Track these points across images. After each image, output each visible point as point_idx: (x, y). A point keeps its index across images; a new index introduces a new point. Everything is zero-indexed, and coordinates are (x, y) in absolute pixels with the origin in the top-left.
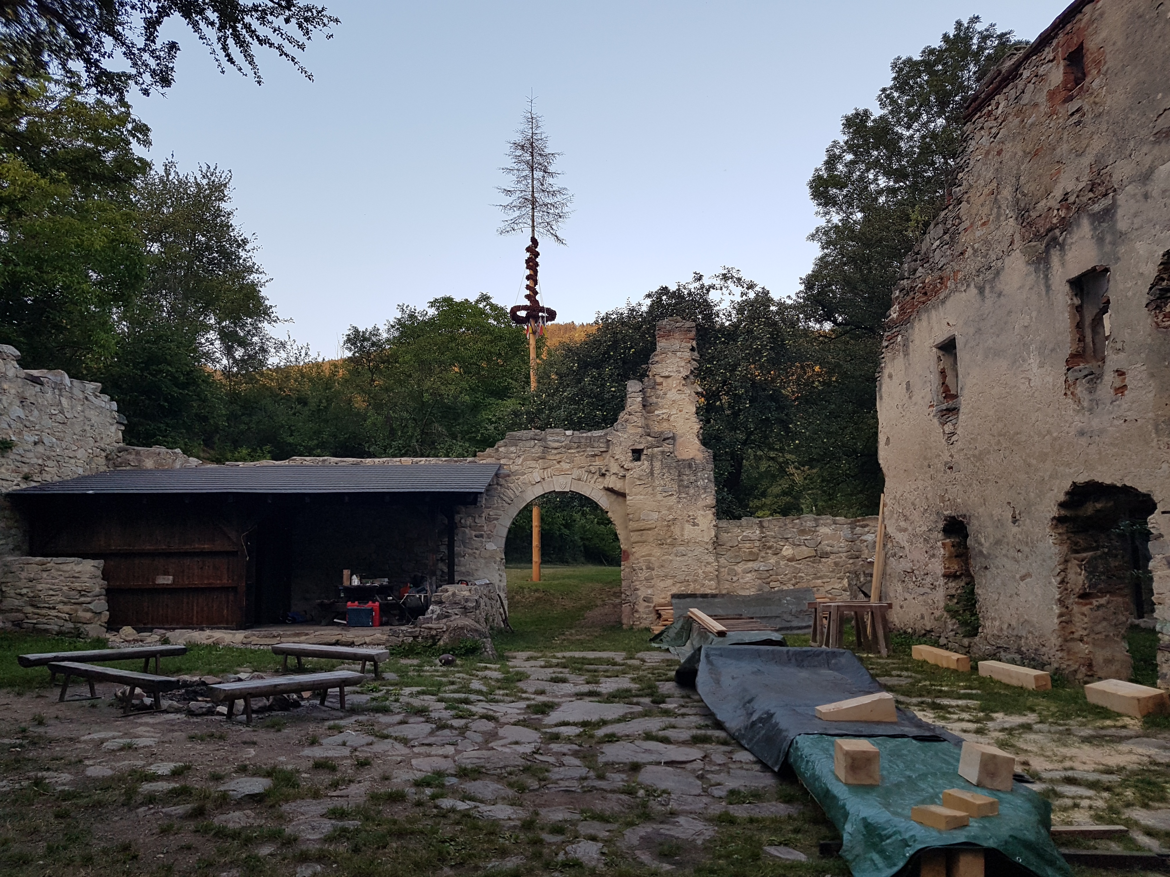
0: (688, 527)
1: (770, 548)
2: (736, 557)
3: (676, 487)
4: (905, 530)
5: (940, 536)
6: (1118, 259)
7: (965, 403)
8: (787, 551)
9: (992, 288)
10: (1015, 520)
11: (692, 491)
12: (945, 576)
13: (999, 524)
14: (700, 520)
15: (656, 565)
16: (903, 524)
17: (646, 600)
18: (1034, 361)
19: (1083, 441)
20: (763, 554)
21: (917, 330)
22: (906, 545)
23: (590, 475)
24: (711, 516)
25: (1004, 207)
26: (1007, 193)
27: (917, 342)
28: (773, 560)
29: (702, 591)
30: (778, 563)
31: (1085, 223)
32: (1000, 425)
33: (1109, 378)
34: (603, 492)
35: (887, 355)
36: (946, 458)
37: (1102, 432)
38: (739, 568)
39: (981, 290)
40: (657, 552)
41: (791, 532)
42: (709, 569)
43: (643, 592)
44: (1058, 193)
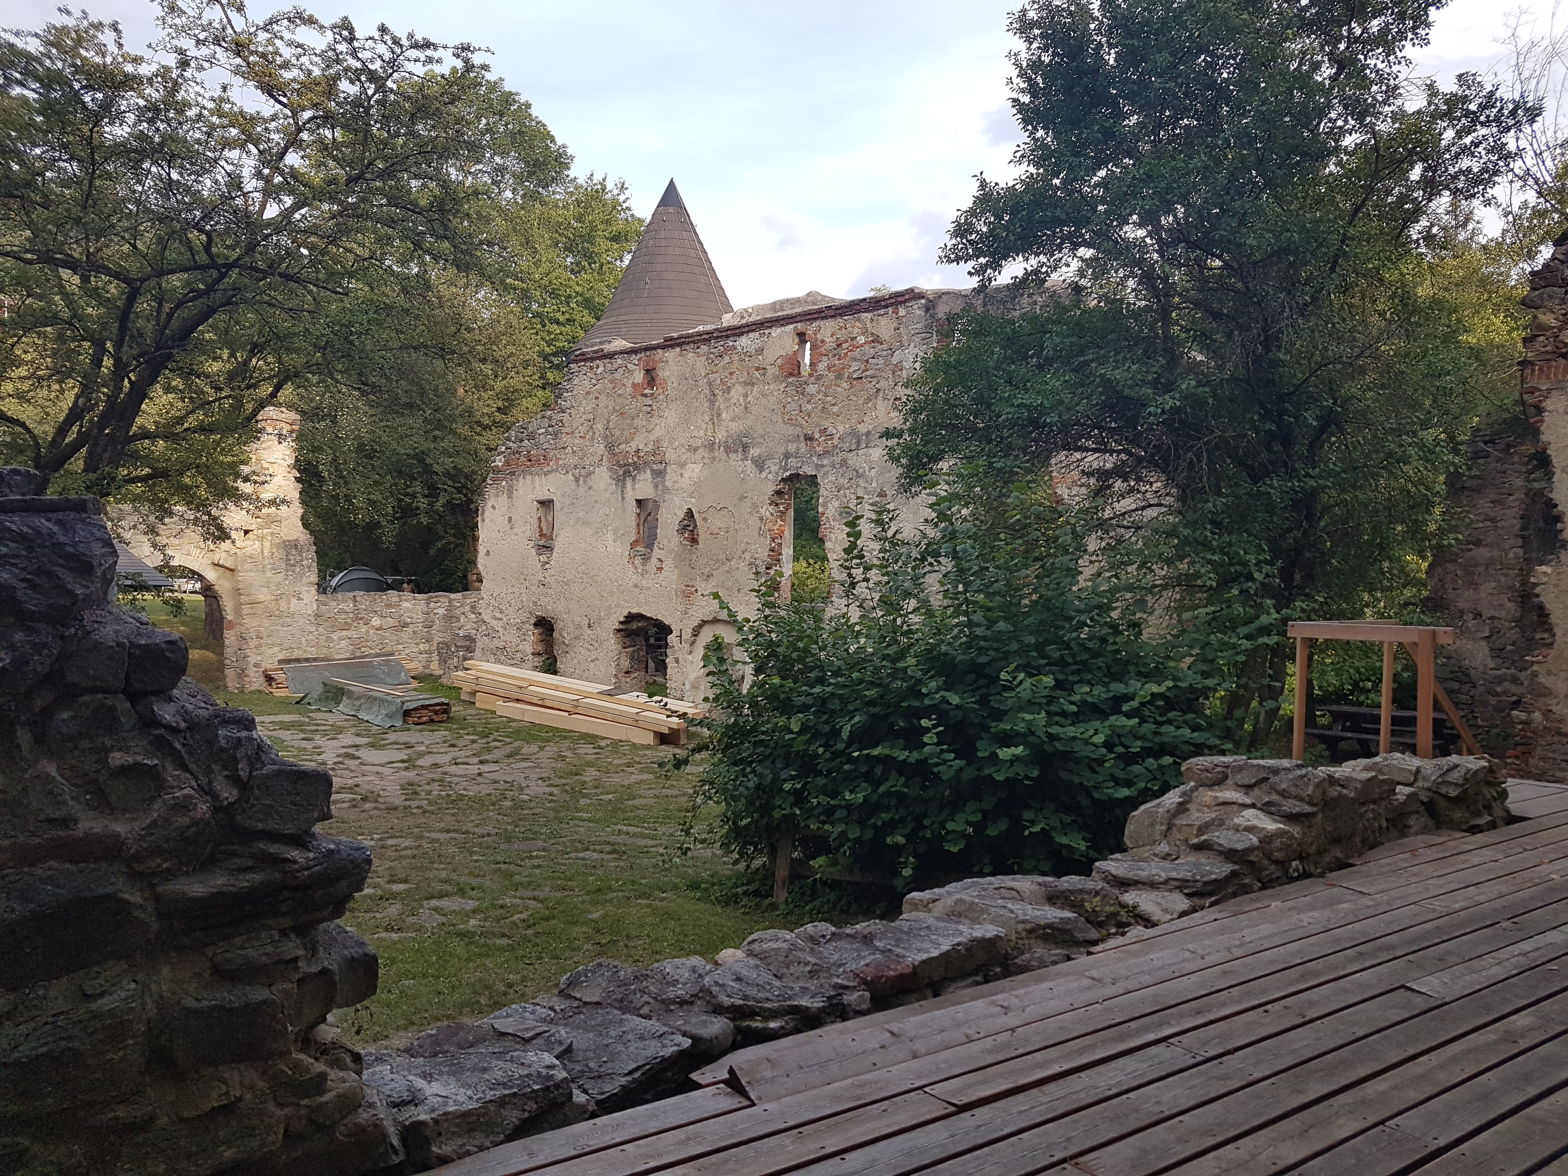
0: (294, 601)
1: (361, 619)
2: (333, 626)
3: (283, 565)
4: (501, 619)
5: (532, 627)
6: (664, 501)
7: (559, 545)
8: (376, 622)
9: (585, 482)
10: (589, 626)
11: (297, 569)
12: (533, 654)
13: (579, 627)
14: (304, 595)
15: (265, 635)
16: (498, 615)
17: (256, 665)
18: (610, 536)
19: (637, 590)
20: (355, 624)
21: (521, 484)
22: (500, 629)
23: (199, 551)
24: (314, 592)
25: (597, 434)
26: (599, 426)
27: (521, 492)
28: (364, 629)
29: (305, 656)
30: (368, 632)
31: (648, 474)
32: (584, 568)
33: (654, 561)
34: (210, 567)
35: (490, 491)
36: (540, 577)
37: (648, 588)
38: (334, 636)
39: (577, 480)
40: (266, 623)
41: (379, 607)
42: (311, 637)
43: (252, 660)
44: (634, 445)
